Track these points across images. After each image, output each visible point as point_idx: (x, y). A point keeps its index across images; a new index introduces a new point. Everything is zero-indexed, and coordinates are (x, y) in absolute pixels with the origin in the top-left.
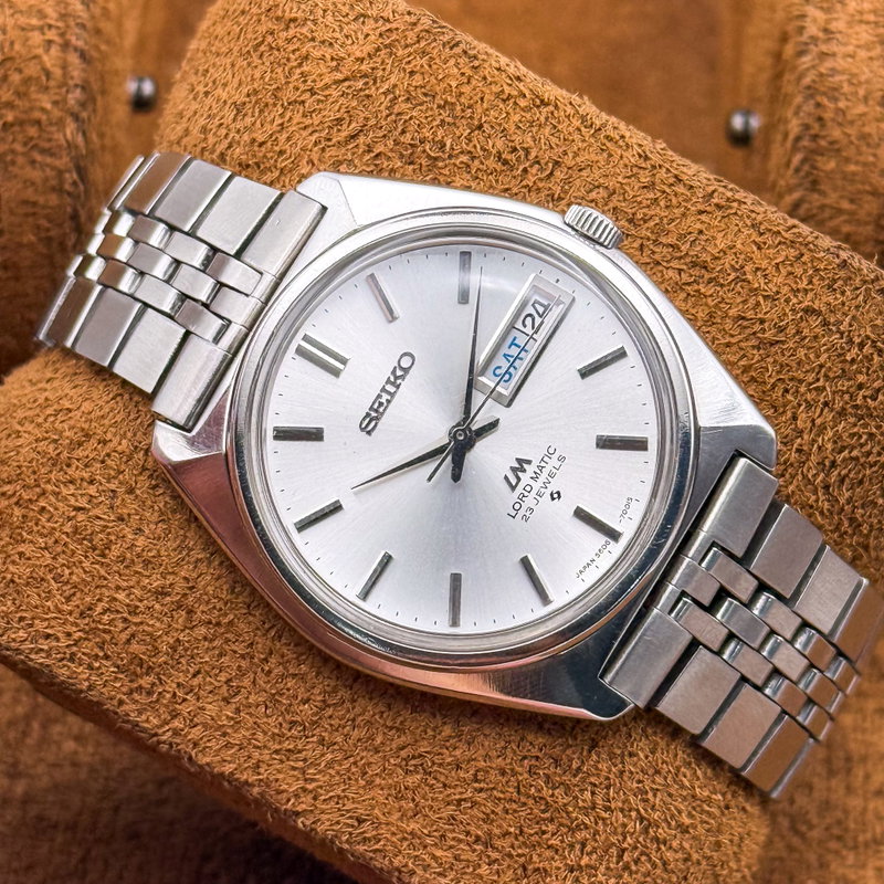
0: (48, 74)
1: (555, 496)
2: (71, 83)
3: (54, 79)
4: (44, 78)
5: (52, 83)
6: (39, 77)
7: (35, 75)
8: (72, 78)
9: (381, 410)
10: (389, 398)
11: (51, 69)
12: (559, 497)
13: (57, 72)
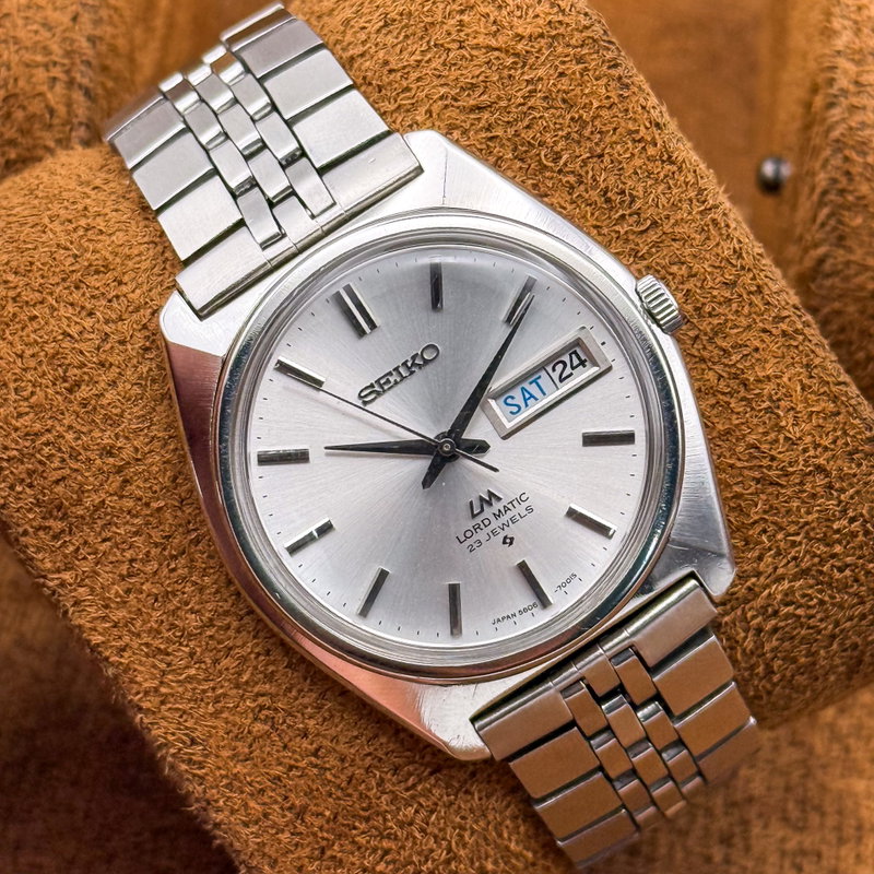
0: (52, 112)
1: (508, 541)
2: (75, 121)
3: (58, 117)
4: (48, 116)
5: (56, 121)
6: (43, 115)
7: (39, 113)
8: (77, 116)
9: (386, 387)
10: (398, 380)
11: (56, 107)
12: (511, 543)
13: (62, 110)
